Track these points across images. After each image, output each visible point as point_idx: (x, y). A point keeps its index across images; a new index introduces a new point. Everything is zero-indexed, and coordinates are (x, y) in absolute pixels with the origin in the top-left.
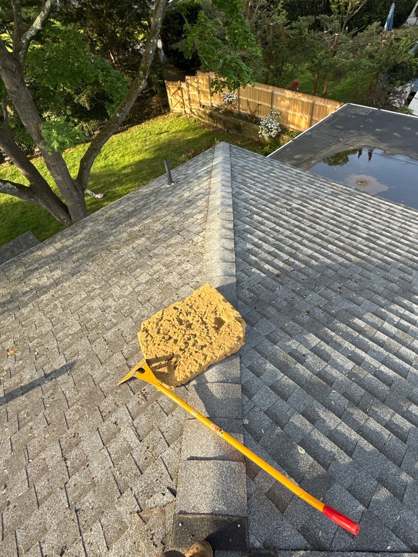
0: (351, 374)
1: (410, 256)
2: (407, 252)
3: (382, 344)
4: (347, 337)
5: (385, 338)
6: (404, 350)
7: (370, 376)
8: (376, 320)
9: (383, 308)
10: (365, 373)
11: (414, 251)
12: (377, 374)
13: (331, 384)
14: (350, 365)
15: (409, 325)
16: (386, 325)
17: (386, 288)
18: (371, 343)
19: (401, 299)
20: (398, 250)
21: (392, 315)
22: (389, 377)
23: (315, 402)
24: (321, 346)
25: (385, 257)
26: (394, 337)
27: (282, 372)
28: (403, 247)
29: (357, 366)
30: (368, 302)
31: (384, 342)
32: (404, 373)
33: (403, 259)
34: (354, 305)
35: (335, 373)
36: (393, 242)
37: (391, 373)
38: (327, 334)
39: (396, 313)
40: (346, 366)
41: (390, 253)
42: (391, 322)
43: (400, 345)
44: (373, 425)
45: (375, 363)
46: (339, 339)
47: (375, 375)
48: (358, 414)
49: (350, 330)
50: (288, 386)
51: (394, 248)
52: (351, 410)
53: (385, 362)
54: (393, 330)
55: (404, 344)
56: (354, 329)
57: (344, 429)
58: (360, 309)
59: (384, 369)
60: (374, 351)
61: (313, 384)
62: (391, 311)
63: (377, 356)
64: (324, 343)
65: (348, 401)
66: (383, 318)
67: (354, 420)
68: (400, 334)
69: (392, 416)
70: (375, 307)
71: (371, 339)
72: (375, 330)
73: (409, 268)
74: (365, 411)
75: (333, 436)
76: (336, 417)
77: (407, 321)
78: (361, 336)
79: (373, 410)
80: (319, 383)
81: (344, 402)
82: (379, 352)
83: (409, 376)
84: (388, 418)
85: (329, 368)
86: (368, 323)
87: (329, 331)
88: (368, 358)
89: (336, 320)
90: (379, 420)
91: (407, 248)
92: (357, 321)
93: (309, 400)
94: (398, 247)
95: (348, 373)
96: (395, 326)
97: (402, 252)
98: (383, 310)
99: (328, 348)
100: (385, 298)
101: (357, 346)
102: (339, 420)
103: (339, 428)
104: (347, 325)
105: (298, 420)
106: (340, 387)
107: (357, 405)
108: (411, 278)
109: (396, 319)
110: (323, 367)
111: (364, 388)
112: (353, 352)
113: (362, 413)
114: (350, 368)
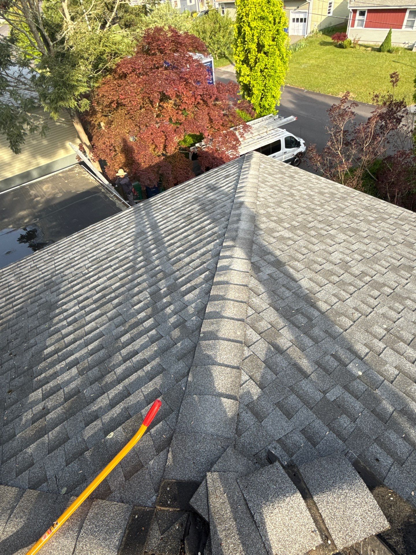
0: (81, 373)
1: (28, 292)
2: (23, 292)
3: (75, 341)
4: (53, 364)
5: (72, 336)
6: (87, 328)
7: (89, 359)
8: (56, 337)
9: (50, 328)
10: (86, 361)
11: (26, 288)
12: (91, 353)
13: (79, 392)
14: (74, 371)
15: (74, 317)
16: (64, 332)
17: (38, 319)
18: (69, 348)
19: (53, 313)
20: (16, 297)
21: (60, 325)
22: (98, 346)
23: (84, 411)
24: (46, 389)
25: (15, 308)
26: (75, 330)
27: (43, 436)
28: (18, 292)
29: (78, 366)
30: (39, 337)
31: (74, 339)
32: (101, 335)
33: (26, 298)
34: (33, 348)
35: (73, 385)
36: (8, 297)
37: (96, 343)
38: (40, 381)
39: (61, 321)
40: (73, 375)
41: (14, 303)
42: (64, 327)
43: (83, 329)
44: (119, 370)
45: (84, 351)
46: (51, 371)
47: (91, 355)
48: (109, 378)
49: (49, 360)
50: (59, 433)
51: (13, 299)
52: (104, 383)
53: (87, 344)
54: (70, 328)
55: (84, 326)
56: (51, 356)
57: (112, 393)
58: (40, 345)
59: (90, 347)
60: (76, 348)
61: (70, 408)
62: (57, 323)
63: (80, 347)
64: (46, 386)
65: (97, 383)
66: (58, 331)
67: (111, 383)
68: (76, 325)
69: (121, 355)
70: (46, 333)
71: (67, 347)
72: (62, 341)
73: (36, 297)
74: (109, 372)
75: (113, 405)
76: (102, 397)
77: (70, 317)
78: (60, 354)
79: (111, 366)
80: (72, 403)
81: (96, 386)
82: (79, 345)
83: (104, 333)
84: (120, 358)
85: (66, 390)
86: (53, 344)
87: (39, 378)
88: (77, 355)
89: (34, 369)
90: (119, 365)
91: (21, 291)
92: (46, 352)
93: (79, 416)
94: (15, 296)
95: (79, 374)
96: (68, 326)
97: (21, 295)
98: (52, 329)
99: (51, 384)
100: (44, 323)
101: (64, 360)
102: (106, 394)
103: (110, 397)
104: (44, 360)
105: (89, 432)
106: (84, 385)
107: (103, 376)
108: (44, 300)
109: (65, 323)
110: (63, 394)
111: (95, 367)
112: (67, 365)
113: (109, 375)
114: (77, 371)
